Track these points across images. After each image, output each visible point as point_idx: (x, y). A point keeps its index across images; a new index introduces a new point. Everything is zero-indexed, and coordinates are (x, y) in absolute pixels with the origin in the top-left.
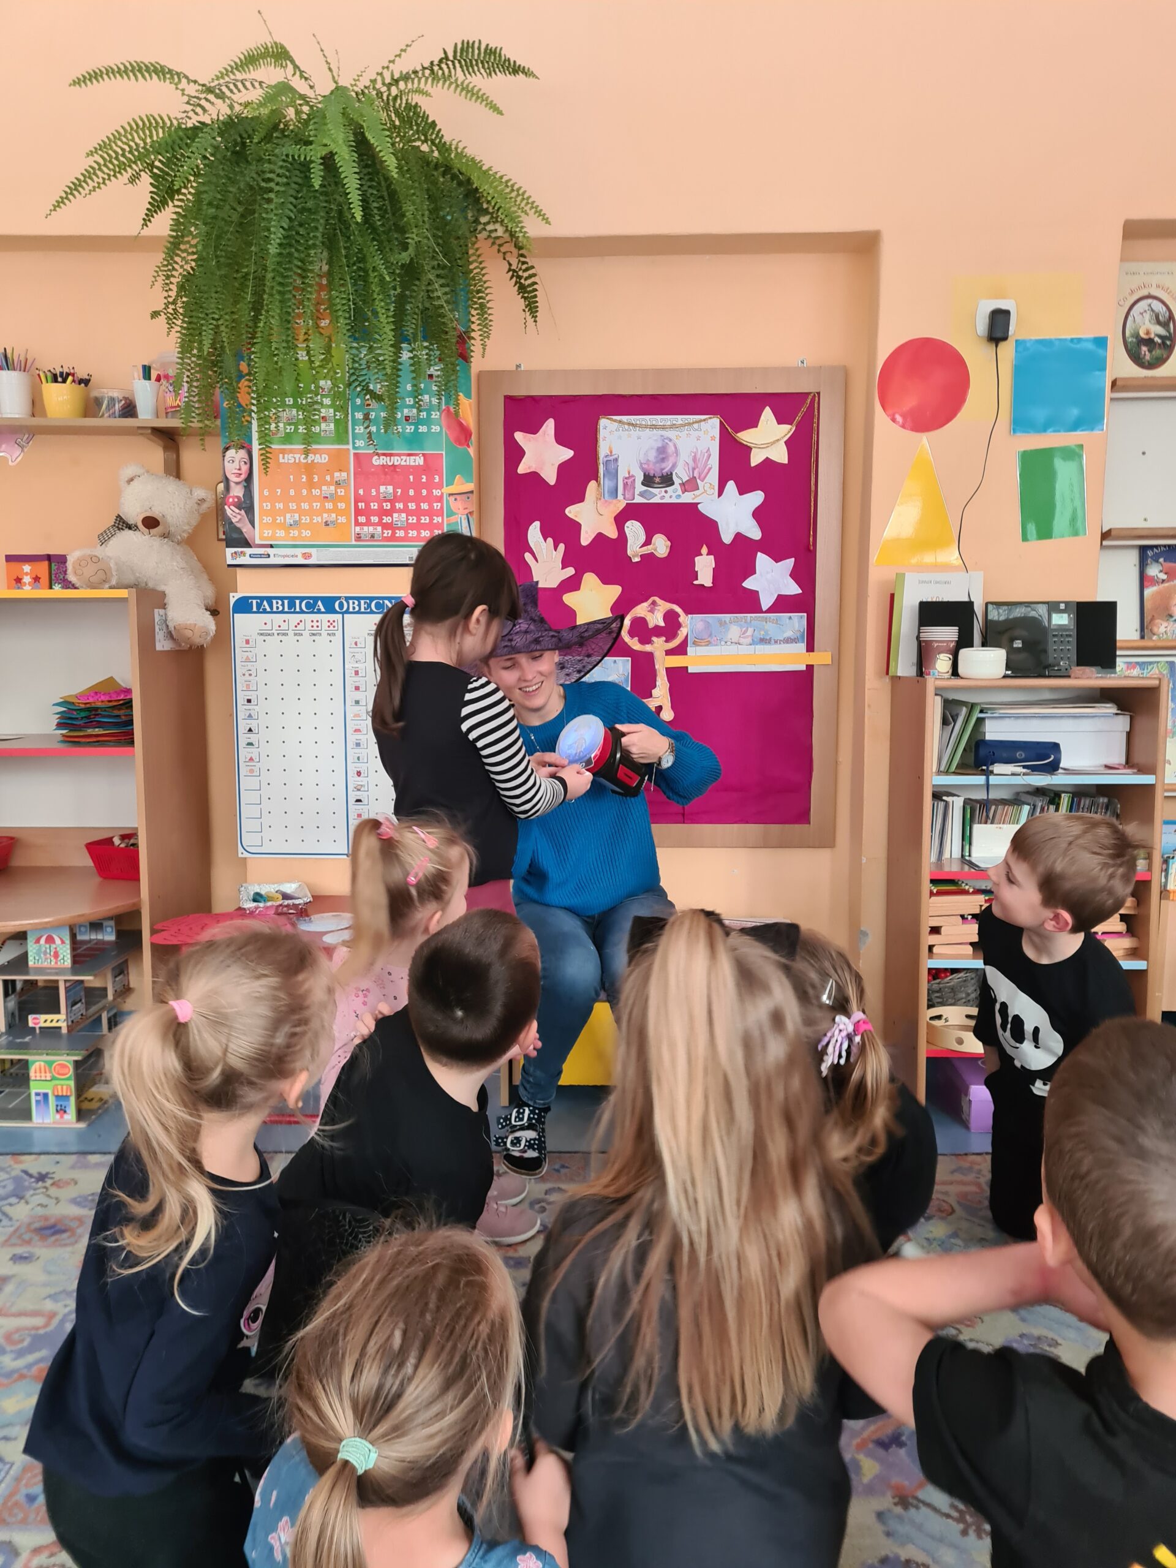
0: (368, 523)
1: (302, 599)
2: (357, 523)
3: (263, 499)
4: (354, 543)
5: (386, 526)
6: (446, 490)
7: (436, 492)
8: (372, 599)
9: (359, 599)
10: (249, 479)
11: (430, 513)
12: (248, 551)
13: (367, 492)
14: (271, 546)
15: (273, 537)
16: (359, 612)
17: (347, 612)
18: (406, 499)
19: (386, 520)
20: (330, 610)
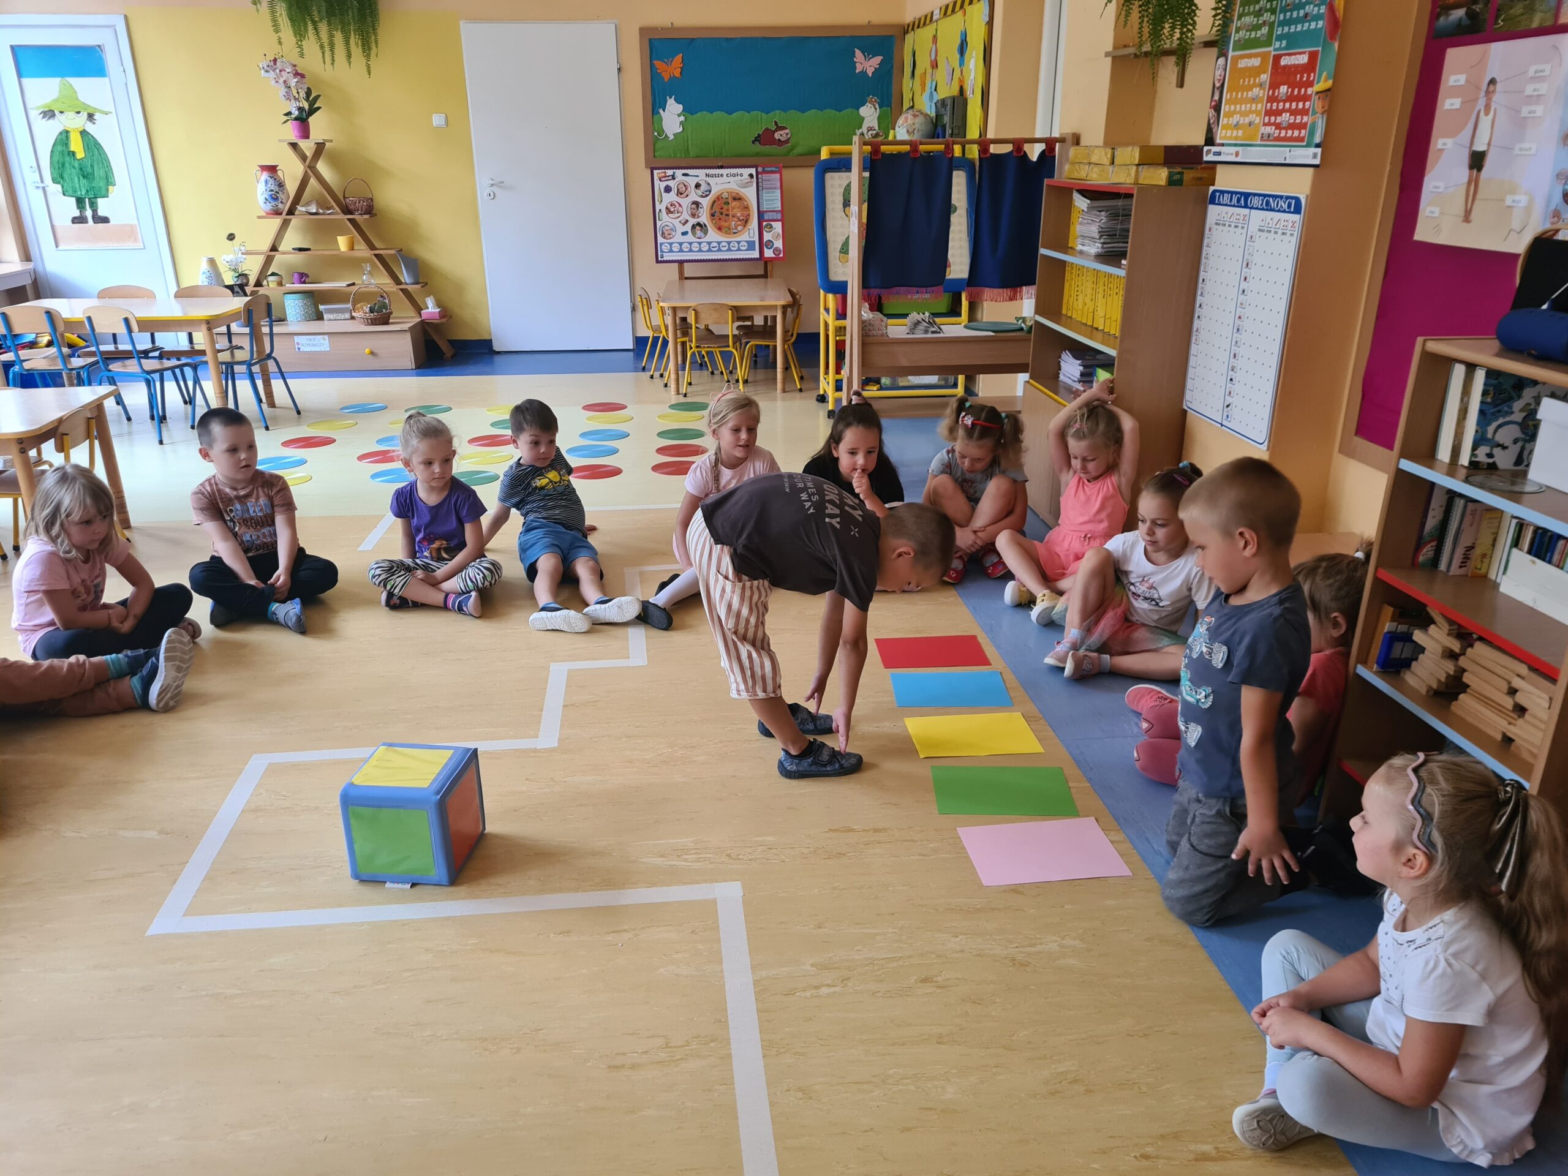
0: (1269, 124)
1: (1237, 193)
2: (1265, 124)
3: (1228, 102)
4: (1259, 142)
5: (1278, 126)
6: (1318, 87)
7: (1310, 91)
8: (1265, 196)
9: (1259, 195)
10: (1223, 85)
11: (1304, 112)
12: (1214, 149)
13: (1274, 93)
14: (1223, 145)
15: (1225, 138)
16: (1257, 208)
17: (1252, 208)
18: (1290, 98)
19: (1279, 119)
20: (1246, 206)
